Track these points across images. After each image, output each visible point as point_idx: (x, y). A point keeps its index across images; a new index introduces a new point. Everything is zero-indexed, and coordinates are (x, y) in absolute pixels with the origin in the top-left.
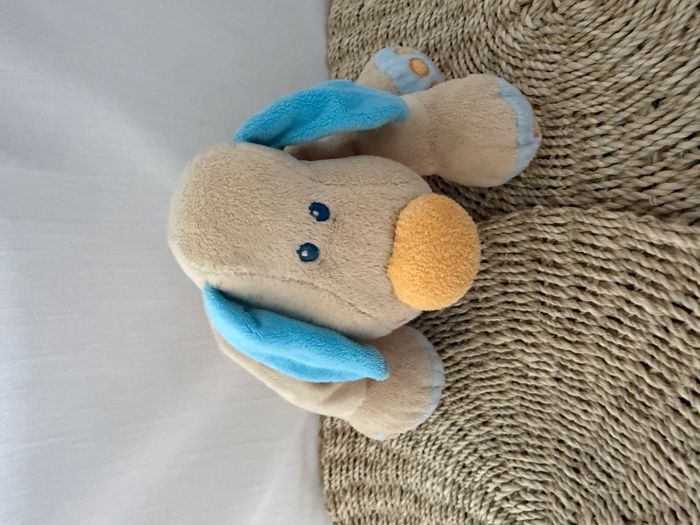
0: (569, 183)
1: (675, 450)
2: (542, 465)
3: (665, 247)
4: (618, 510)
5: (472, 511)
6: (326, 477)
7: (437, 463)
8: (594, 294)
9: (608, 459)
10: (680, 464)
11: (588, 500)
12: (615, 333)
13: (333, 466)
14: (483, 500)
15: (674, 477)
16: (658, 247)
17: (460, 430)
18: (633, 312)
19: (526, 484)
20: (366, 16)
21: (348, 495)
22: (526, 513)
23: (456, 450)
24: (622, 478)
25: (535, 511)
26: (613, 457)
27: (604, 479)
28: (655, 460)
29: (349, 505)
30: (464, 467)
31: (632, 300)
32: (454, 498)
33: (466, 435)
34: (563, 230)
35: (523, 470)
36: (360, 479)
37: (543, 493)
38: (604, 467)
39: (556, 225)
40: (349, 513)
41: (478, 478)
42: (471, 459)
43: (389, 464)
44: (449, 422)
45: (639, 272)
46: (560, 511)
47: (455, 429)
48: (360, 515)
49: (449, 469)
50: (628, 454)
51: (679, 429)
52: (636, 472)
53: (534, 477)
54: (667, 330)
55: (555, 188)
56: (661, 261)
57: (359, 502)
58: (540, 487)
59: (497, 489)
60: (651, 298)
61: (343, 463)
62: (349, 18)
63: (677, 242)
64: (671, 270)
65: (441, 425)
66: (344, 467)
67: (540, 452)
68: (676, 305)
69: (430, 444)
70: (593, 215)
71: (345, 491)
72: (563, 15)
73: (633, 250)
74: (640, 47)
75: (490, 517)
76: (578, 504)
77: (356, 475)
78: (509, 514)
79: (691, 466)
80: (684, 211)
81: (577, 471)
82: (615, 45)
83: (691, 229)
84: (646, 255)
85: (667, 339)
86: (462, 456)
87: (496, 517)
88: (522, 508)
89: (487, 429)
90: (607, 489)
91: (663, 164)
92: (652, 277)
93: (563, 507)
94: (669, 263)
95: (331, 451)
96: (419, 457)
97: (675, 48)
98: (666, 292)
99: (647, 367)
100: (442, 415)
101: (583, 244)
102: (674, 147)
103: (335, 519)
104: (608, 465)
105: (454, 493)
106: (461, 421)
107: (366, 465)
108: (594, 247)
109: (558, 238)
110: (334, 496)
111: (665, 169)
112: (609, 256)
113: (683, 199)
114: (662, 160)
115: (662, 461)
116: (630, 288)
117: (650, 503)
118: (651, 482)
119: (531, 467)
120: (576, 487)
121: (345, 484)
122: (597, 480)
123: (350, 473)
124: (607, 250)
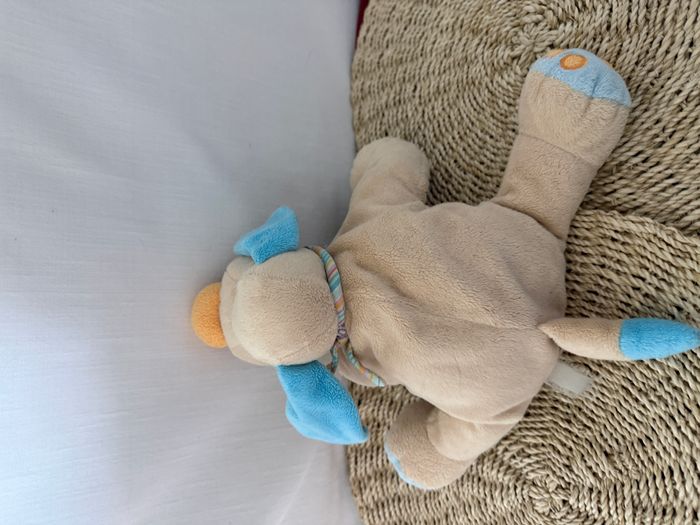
1: (640, 390)
2: (542, 422)
3: (626, 233)
4: (601, 446)
5: (485, 474)
6: (352, 465)
9: (592, 407)
10: (644, 400)
11: (578, 444)
12: (593, 302)
13: (358, 455)
15: (640, 412)
16: (621, 233)
18: (605, 284)
19: (530, 440)
20: (385, 63)
21: (373, 481)
22: (529, 464)
24: (603, 421)
25: (537, 462)
26: (596, 405)
27: (590, 424)
28: (626, 400)
29: (374, 490)
31: (605, 275)
35: (527, 428)
36: (383, 465)
37: (543, 445)
38: (590, 414)
40: (373, 497)
45: (609, 253)
46: (557, 457)
48: (383, 499)
50: (607, 401)
51: (641, 373)
52: (612, 414)
53: (536, 433)
54: (629, 296)
56: (623, 243)
57: (382, 486)
58: (541, 441)
59: (506, 450)
60: (618, 272)
61: (367, 451)
62: (371, 65)
63: (633, 228)
64: (630, 250)
66: (369, 455)
67: (540, 411)
68: (634, 276)
71: (369, 478)
73: (604, 237)
75: (500, 476)
76: (571, 449)
77: (380, 463)
78: (516, 470)
79: (651, 401)
80: (638, 207)
81: (569, 422)
83: (642, 219)
84: (613, 240)
85: (630, 302)
87: (505, 474)
88: (527, 461)
90: (592, 432)
91: (619, 175)
92: (617, 256)
93: (559, 452)
94: (628, 244)
102: (626, 162)
103: (360, 504)
104: (592, 411)
110: (360, 483)
111: (621, 178)
112: (587, 243)
113: (635, 200)
114: (619, 171)
115: (631, 401)
116: (603, 266)
117: (623, 437)
118: (624, 419)
119: (533, 426)
120: (568, 435)
121: (369, 471)
122: (585, 426)
123: (374, 460)
124: (586, 238)
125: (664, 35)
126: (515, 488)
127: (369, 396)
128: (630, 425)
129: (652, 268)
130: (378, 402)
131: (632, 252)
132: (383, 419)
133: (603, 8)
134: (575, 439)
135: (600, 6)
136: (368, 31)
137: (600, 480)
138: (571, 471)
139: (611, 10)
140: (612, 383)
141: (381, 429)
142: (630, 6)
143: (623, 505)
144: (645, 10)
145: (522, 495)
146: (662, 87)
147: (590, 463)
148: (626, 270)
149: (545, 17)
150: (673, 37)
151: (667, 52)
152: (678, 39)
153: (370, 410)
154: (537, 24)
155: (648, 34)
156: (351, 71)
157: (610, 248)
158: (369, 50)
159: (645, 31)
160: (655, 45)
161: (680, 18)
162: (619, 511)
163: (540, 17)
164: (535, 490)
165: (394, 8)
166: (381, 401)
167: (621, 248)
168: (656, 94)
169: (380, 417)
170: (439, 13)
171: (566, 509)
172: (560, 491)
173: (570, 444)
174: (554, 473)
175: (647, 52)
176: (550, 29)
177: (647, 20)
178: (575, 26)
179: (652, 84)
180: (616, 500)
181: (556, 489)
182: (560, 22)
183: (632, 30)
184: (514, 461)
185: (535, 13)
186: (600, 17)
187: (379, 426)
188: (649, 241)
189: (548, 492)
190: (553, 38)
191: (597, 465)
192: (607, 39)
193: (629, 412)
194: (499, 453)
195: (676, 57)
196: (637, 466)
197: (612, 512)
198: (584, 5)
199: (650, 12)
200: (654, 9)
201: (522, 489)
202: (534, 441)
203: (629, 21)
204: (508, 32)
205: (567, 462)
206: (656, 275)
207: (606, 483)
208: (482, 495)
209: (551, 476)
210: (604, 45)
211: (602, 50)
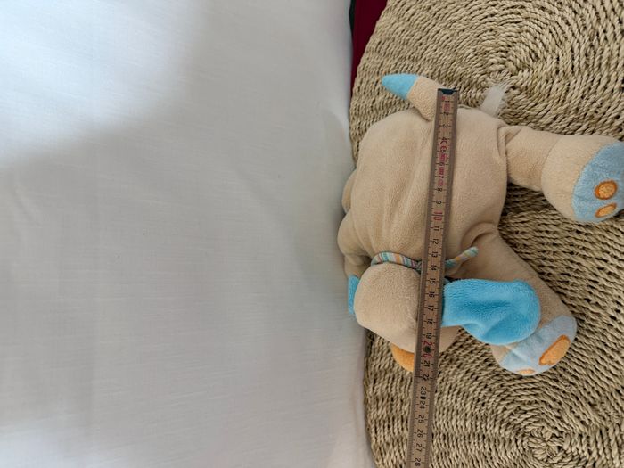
1: (613, 350)
2: (533, 383)
4: (585, 398)
5: (488, 431)
6: (373, 435)
7: (458, 404)
8: (551, 260)
9: (575, 367)
10: (617, 357)
11: (566, 399)
12: (567, 282)
13: (377, 425)
14: (495, 420)
15: (614, 367)
16: (583, 226)
17: (472, 375)
18: (575, 267)
19: (524, 399)
20: (378, 107)
21: (391, 446)
22: (526, 419)
23: (471, 390)
24: (585, 378)
25: (533, 417)
26: (577, 365)
27: (574, 381)
28: (602, 358)
29: (393, 454)
30: (479, 401)
31: (574, 260)
32: (474, 427)
33: (477, 377)
34: (527, 224)
35: (521, 389)
36: (399, 433)
37: (536, 402)
38: (573, 373)
39: (523, 222)
40: (392, 461)
41: (490, 404)
42: (483, 392)
44: (465, 371)
45: (576, 242)
46: (550, 410)
47: (469, 374)
48: (401, 461)
49: (468, 405)
50: (587, 361)
51: (612, 335)
52: (592, 372)
53: (529, 392)
54: (596, 275)
55: (518, 202)
56: (586, 234)
57: (399, 451)
58: (534, 398)
59: (505, 409)
60: (584, 257)
61: (384, 421)
62: (366, 109)
64: (593, 239)
65: (459, 374)
66: (386, 425)
68: (598, 259)
69: (451, 391)
70: (544, 214)
71: (388, 444)
72: (509, 103)
73: (570, 230)
74: (555, 119)
75: (502, 431)
76: (560, 403)
77: (396, 430)
78: (515, 425)
79: (622, 357)
81: (557, 381)
82: (541, 118)
84: (578, 232)
85: (597, 280)
86: (477, 393)
87: (506, 430)
88: (524, 416)
89: (492, 368)
90: (576, 387)
92: (583, 244)
93: (550, 406)
94: (591, 235)
95: (374, 414)
96: (444, 403)
97: (574, 119)
98: (592, 252)
99: (589, 300)
100: (458, 367)
101: (541, 232)
104: (575, 370)
105: (473, 423)
106: (473, 369)
107: (402, 421)
108: (547, 232)
109: (524, 230)
110: (380, 449)
112: (556, 236)
115: (606, 359)
116: (572, 253)
117: (603, 389)
118: (603, 374)
119: (526, 386)
120: (557, 391)
121: (388, 439)
122: (570, 383)
123: (391, 429)
124: (555, 232)
125: (602, 76)
126: (516, 440)
127: (383, 374)
128: (608, 379)
129: (612, 252)
130: (391, 379)
131: (595, 241)
132: (396, 393)
133: (552, 58)
134: (562, 394)
135: (549, 57)
136: (361, 83)
137: (588, 427)
138: (563, 421)
139: (558, 59)
140: (589, 346)
141: (395, 402)
142: (573, 56)
143: (609, 445)
144: (585, 58)
145: (523, 446)
146: (604, 114)
147: (578, 413)
148: (592, 255)
149: (506, 66)
150: (609, 76)
151: (605, 88)
152: (613, 78)
153: (385, 387)
154: (500, 71)
155: (589, 75)
156: (349, 115)
157: (576, 239)
158: (363, 97)
159: (586, 74)
160: (595, 83)
161: (613, 62)
162: (607, 451)
163: (502, 66)
164: (534, 441)
165: (382, 64)
166: (393, 379)
167: (585, 238)
168: (600, 119)
169: (394, 392)
170: (419, 66)
171: (561, 453)
172: (554, 439)
173: (559, 399)
174: (548, 424)
175: (590, 89)
176: (511, 75)
177: (588, 65)
178: (531, 72)
179: (596, 112)
180: (603, 443)
181: (551, 438)
182: (518, 69)
183: (576, 73)
184: (512, 418)
185: (499, 63)
186: (550, 64)
187: (392, 400)
188: (607, 231)
189: (544, 441)
190: (515, 81)
191: (584, 414)
192: (557, 80)
193: (605, 368)
194: (499, 412)
195: (613, 91)
196: (617, 412)
197: (600, 453)
198: (537, 56)
199: (588, 59)
200: (591, 57)
201: (522, 441)
202: (528, 399)
203: (573, 66)
204: (478, 78)
205: (558, 414)
206: (615, 257)
207: (593, 429)
208: (488, 450)
209: (546, 427)
210: (556, 85)
211: (554, 89)
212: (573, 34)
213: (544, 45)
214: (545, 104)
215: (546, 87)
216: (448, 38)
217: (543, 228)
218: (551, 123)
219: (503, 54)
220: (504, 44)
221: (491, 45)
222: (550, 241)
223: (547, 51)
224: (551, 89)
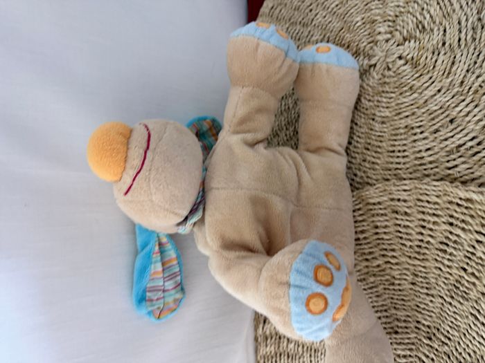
0: (408, 166)
2: (409, 338)
3: (468, 200)
4: (457, 358)
8: (431, 230)
9: (448, 328)
11: (438, 356)
12: (445, 252)
16: (464, 200)
18: (454, 238)
19: (399, 352)
24: (457, 339)
26: (450, 327)
27: (447, 341)
28: (475, 325)
31: (453, 231)
34: (409, 193)
35: (396, 343)
37: (410, 356)
38: (446, 334)
39: (405, 191)
43: (305, 354)
45: (455, 215)
50: (459, 324)
52: (465, 335)
53: (404, 347)
54: (474, 247)
55: (400, 169)
56: (466, 208)
58: (408, 353)
60: (463, 229)
61: (272, 357)
63: (475, 197)
64: (472, 213)
67: (406, 330)
68: (477, 232)
70: (426, 184)
72: (394, 72)
73: (450, 202)
74: (439, 91)
76: (432, 359)
80: (473, 180)
81: (430, 339)
82: (425, 90)
83: (480, 189)
84: (458, 205)
85: (475, 252)
90: (449, 347)
91: (459, 154)
92: (463, 217)
94: (471, 208)
95: (264, 350)
97: (458, 92)
98: (471, 225)
99: (465, 270)
101: (422, 201)
102: (464, 144)
104: (448, 332)
107: (288, 357)
108: (428, 202)
109: (407, 198)
111: (460, 157)
112: (437, 206)
113: (472, 173)
114: (458, 152)
115: (479, 325)
116: (451, 224)
117: (475, 352)
118: (474, 338)
119: (402, 341)
120: (430, 349)
122: (443, 342)
124: (436, 203)
128: (479, 343)
131: (475, 214)
133: (439, 29)
134: (435, 352)
135: (436, 29)
139: (445, 31)
140: (463, 311)
141: (282, 340)
142: (460, 28)
144: (472, 31)
148: (471, 229)
149: (393, 36)
154: (387, 41)
155: (475, 49)
157: (456, 211)
159: (472, 47)
163: (389, 36)
167: (465, 211)
168: (484, 94)
175: (475, 63)
176: (398, 45)
177: (474, 39)
178: (418, 43)
179: (481, 87)
182: (405, 40)
183: (463, 47)
185: (386, 33)
186: (437, 37)
190: (401, 51)
192: (443, 52)
193: (477, 333)
198: (424, 27)
199: (476, 33)
200: (479, 31)
202: (403, 353)
203: (460, 39)
204: (365, 46)
210: (441, 57)
211: (439, 62)
212: (461, 7)
213: (431, 17)
214: (430, 75)
215: (432, 59)
216: (337, 6)
217: (424, 198)
218: (435, 95)
219: (390, 24)
220: (392, 13)
221: (379, 15)
222: (430, 211)
223: (434, 23)
224: (436, 61)
